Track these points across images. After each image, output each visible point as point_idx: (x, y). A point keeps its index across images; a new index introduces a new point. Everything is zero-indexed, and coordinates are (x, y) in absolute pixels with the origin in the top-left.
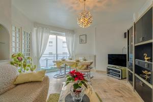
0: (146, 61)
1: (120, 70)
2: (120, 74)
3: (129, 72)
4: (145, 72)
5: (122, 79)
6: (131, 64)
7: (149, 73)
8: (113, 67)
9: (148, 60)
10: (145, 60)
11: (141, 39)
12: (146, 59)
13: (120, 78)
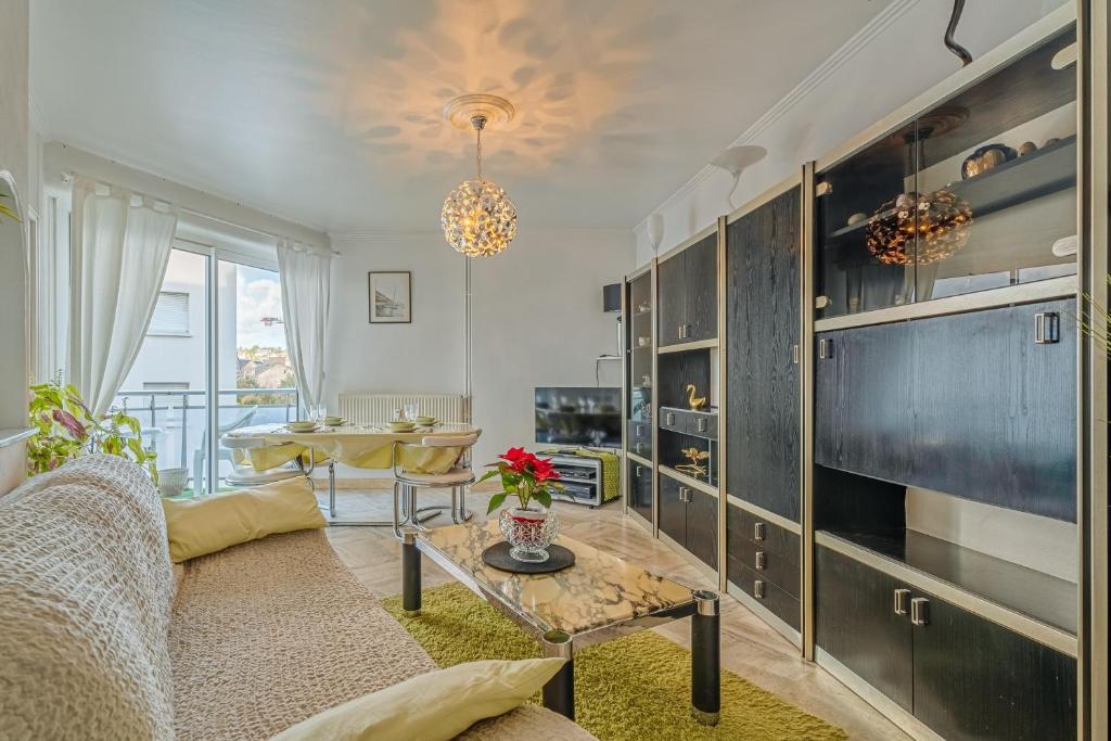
0: (694, 411)
1: (596, 464)
2: (597, 481)
3: (637, 464)
4: (691, 453)
5: (603, 503)
6: (645, 430)
7: (703, 455)
8: (561, 453)
9: (699, 407)
10: (689, 407)
11: (682, 331)
12: (694, 403)
13: (597, 502)
